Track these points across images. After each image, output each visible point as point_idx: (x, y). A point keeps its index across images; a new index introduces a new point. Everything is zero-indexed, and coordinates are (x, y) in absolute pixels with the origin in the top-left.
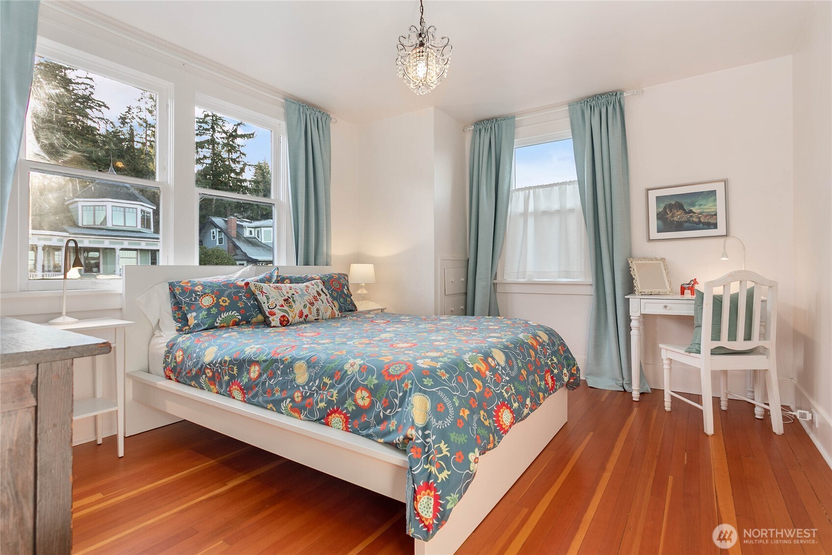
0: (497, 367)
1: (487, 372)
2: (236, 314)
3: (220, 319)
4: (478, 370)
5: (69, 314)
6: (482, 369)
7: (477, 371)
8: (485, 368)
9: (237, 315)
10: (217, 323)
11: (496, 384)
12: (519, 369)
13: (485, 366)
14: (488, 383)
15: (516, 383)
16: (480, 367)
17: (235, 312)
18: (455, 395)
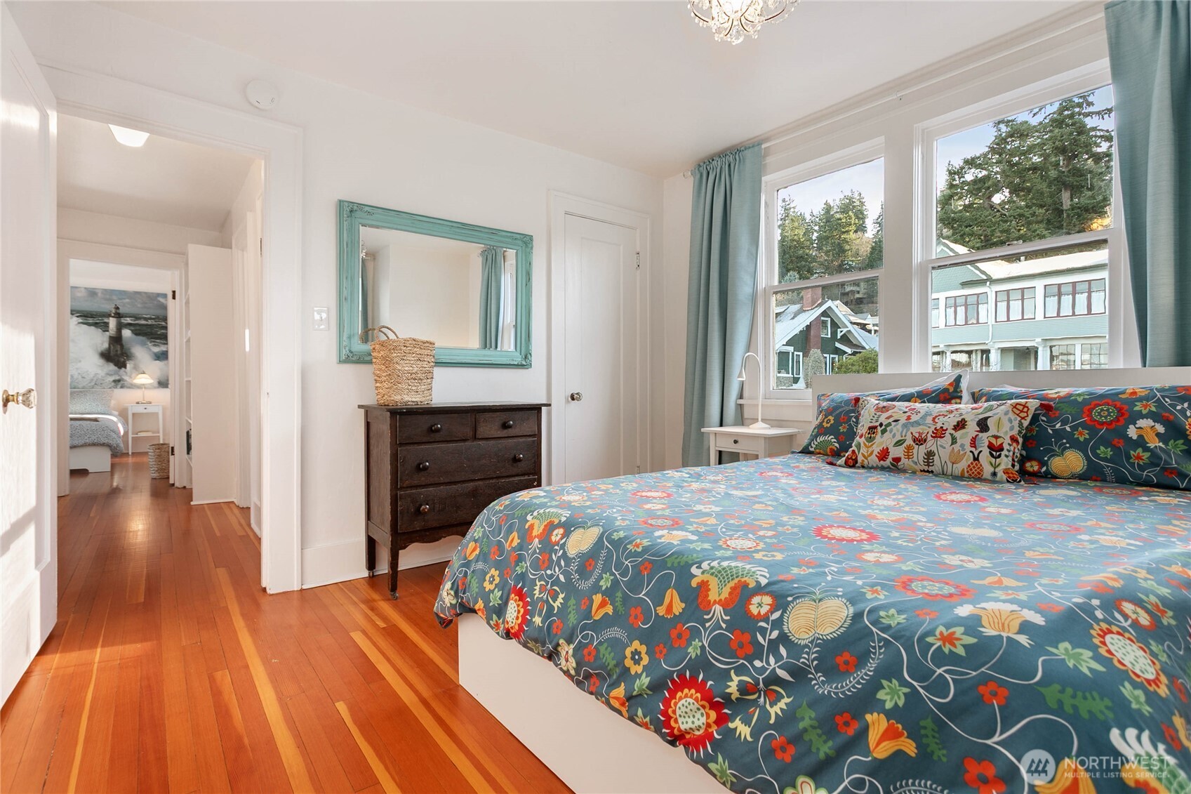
0: (556, 547)
1: (537, 540)
2: (833, 440)
3: (816, 443)
4: (529, 527)
5: (763, 420)
6: (534, 531)
7: (527, 527)
8: (539, 533)
9: (835, 442)
10: (812, 447)
11: (536, 565)
12: (596, 588)
13: (541, 530)
14: (527, 553)
15: (572, 602)
16: (536, 527)
17: (832, 437)
18: (483, 527)
